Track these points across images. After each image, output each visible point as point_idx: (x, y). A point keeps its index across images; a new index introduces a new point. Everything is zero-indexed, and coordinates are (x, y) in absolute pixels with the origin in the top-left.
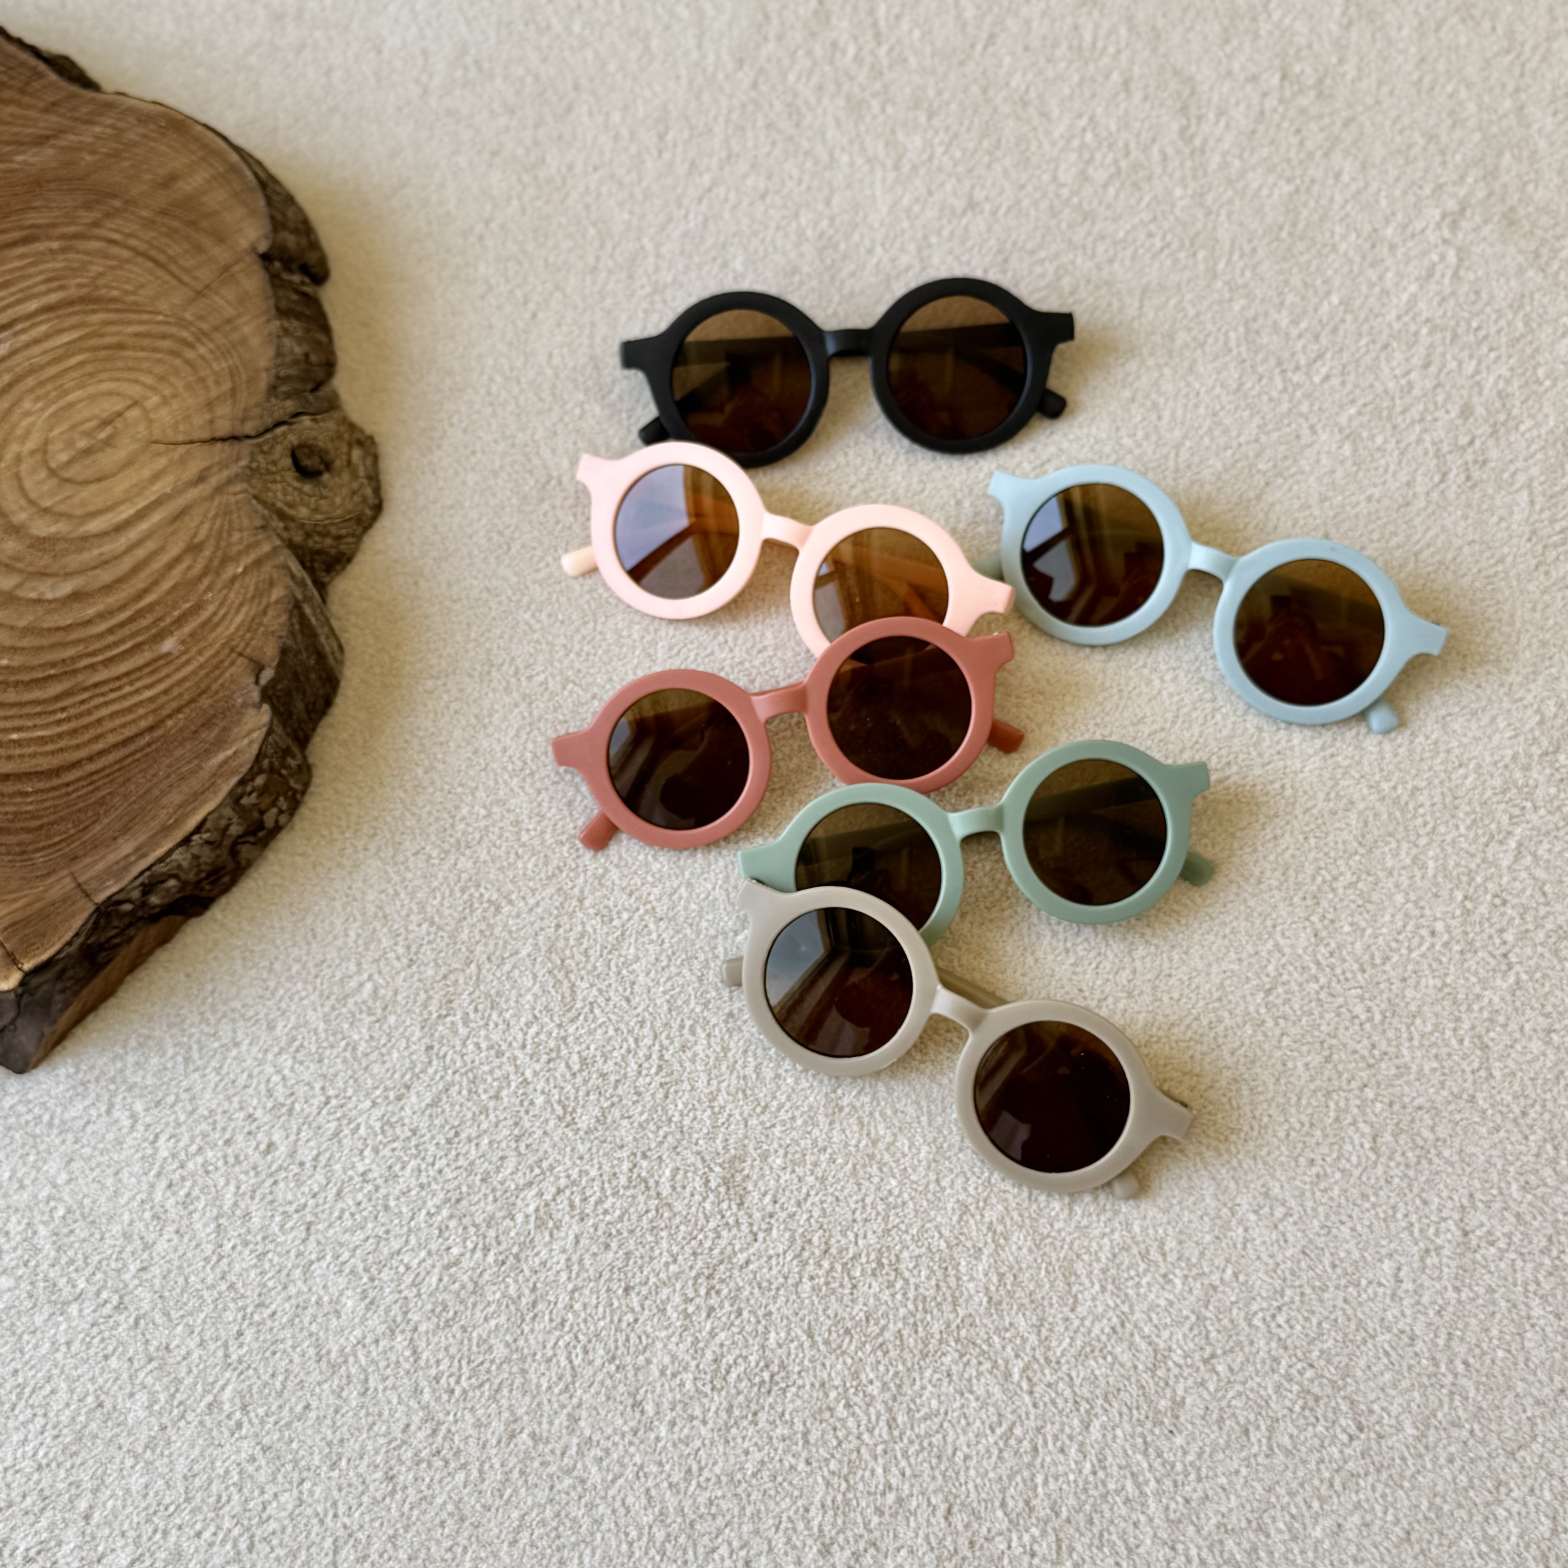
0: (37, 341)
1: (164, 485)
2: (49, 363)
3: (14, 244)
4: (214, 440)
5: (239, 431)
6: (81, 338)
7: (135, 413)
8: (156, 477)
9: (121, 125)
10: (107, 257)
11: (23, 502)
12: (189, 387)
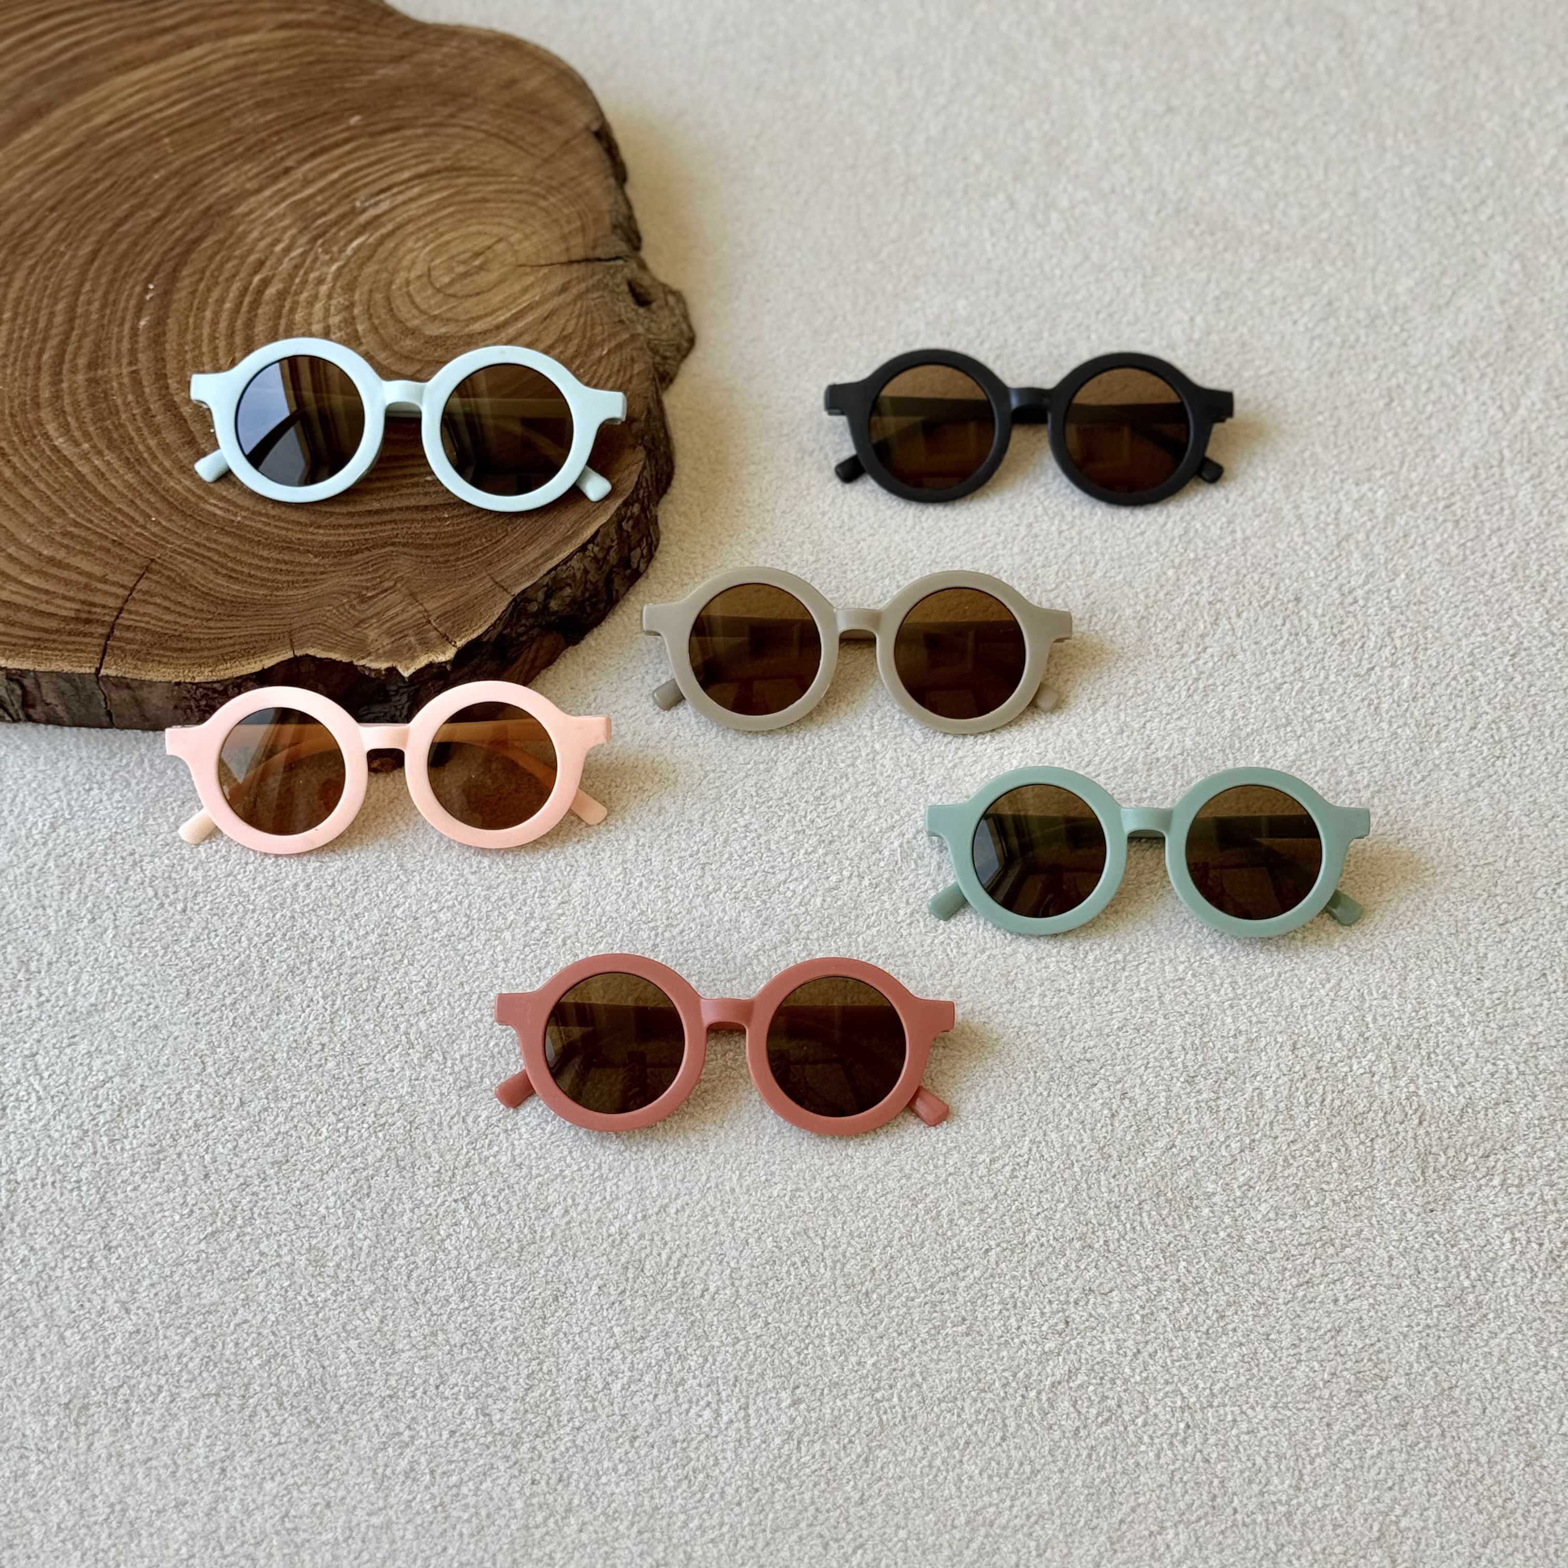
0: (411, 200)
1: (535, 295)
2: (424, 215)
3: (384, 132)
4: (571, 262)
5: (591, 254)
6: (449, 196)
7: (501, 247)
8: (525, 290)
9: (466, 46)
10: (464, 138)
11: (415, 312)
12: (545, 226)
